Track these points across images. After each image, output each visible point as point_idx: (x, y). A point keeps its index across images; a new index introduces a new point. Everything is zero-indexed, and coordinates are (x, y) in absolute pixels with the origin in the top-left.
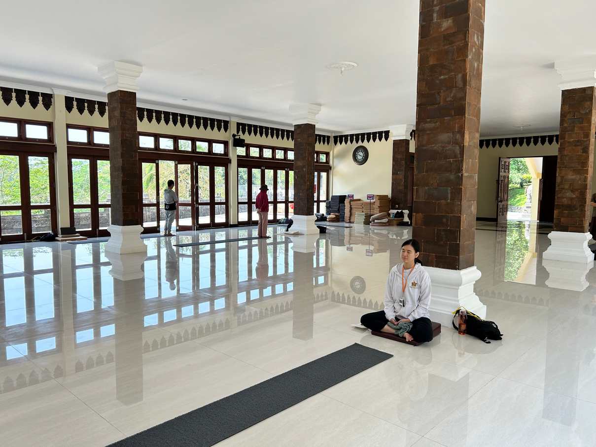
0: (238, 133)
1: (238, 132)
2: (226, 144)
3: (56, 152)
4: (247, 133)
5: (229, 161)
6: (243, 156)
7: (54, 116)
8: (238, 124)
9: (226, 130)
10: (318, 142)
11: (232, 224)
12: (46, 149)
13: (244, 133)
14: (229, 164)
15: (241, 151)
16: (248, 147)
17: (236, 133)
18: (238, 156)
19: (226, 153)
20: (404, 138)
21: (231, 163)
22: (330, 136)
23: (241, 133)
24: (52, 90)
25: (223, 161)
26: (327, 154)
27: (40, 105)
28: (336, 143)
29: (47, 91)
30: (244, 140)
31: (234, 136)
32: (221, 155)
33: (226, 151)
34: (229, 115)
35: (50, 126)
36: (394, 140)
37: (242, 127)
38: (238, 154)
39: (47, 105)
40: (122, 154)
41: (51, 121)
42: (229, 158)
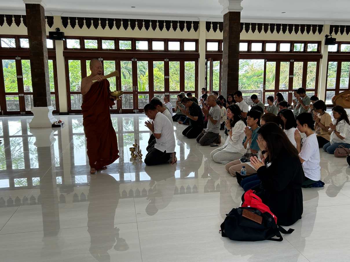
1: (331, 33)
2: (319, 43)
3: (199, 58)
4: (339, 33)
5: (321, 57)
6: (334, 52)
7: (199, 35)
8: (332, 27)
9: (320, 32)
13: (336, 33)
14: (320, 59)
15: (333, 48)
16: (339, 44)
17: (328, 34)
18: (329, 52)
19: (319, 51)
21: (322, 58)
23: (333, 33)
24: (199, 18)
25: (316, 57)
27: (192, 29)
29: (196, 20)
30: (335, 39)
31: (327, 36)
32: (314, 52)
33: (319, 49)
34: (324, 20)
35: (197, 41)
37: (335, 28)
38: (329, 51)
39: (196, 28)
40: (229, 55)
41: (197, 39)
42: (321, 55)
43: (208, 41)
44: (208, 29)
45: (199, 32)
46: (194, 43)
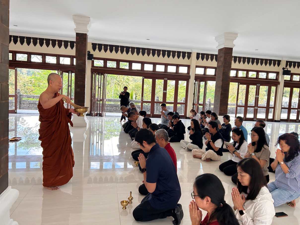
0: (286, 67)
2: (278, 73)
3: (190, 79)
4: (292, 66)
6: (288, 81)
7: (191, 62)
8: (287, 62)
9: (279, 65)
11: (276, 120)
12: (186, 77)
13: (290, 67)
14: (278, 85)
15: (287, 77)
16: (292, 75)
17: (285, 67)
18: (285, 80)
19: (277, 79)
23: (288, 66)
24: (192, 50)
25: (275, 83)
27: (186, 58)
29: (189, 51)
30: (290, 71)
31: (283, 69)
32: (273, 80)
34: (282, 57)
35: (189, 67)
37: (289, 63)
39: (189, 57)
41: (189, 65)
42: (278, 82)
43: (197, 67)
44: (198, 58)
45: (191, 60)
46: (186, 68)
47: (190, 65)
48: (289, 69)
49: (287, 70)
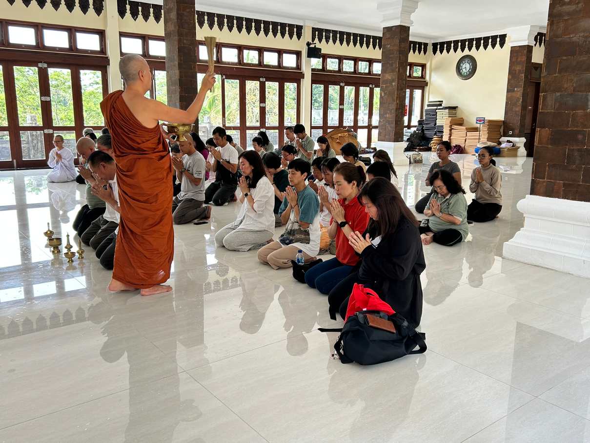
0: (313, 41)
1: (313, 39)
2: (298, 54)
3: (109, 65)
4: (324, 40)
5: (302, 76)
6: (318, 70)
7: (106, 23)
8: (314, 30)
9: (299, 37)
10: (412, 50)
13: (320, 40)
14: (302, 79)
16: (325, 58)
17: (310, 41)
18: (313, 70)
20: (525, 43)
21: (304, 78)
22: (427, 44)
23: (316, 40)
25: (295, 76)
26: (423, 66)
27: (91, 10)
28: (435, 52)
30: (320, 49)
31: (308, 44)
32: (292, 68)
33: (299, 64)
34: (304, 18)
36: (512, 47)
37: (318, 33)
38: (312, 67)
39: (98, 10)
40: (179, 64)
41: (102, 29)
42: (302, 73)
43: (122, 34)
44: (122, 13)
45: (106, 17)
47: (104, 31)
48: (318, 45)
49: (315, 46)
